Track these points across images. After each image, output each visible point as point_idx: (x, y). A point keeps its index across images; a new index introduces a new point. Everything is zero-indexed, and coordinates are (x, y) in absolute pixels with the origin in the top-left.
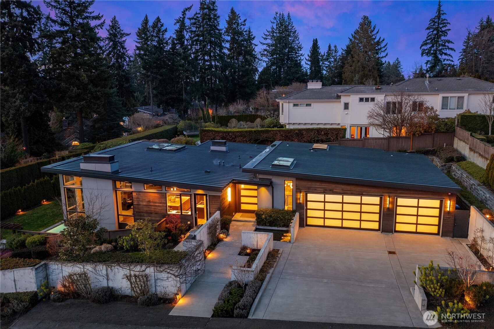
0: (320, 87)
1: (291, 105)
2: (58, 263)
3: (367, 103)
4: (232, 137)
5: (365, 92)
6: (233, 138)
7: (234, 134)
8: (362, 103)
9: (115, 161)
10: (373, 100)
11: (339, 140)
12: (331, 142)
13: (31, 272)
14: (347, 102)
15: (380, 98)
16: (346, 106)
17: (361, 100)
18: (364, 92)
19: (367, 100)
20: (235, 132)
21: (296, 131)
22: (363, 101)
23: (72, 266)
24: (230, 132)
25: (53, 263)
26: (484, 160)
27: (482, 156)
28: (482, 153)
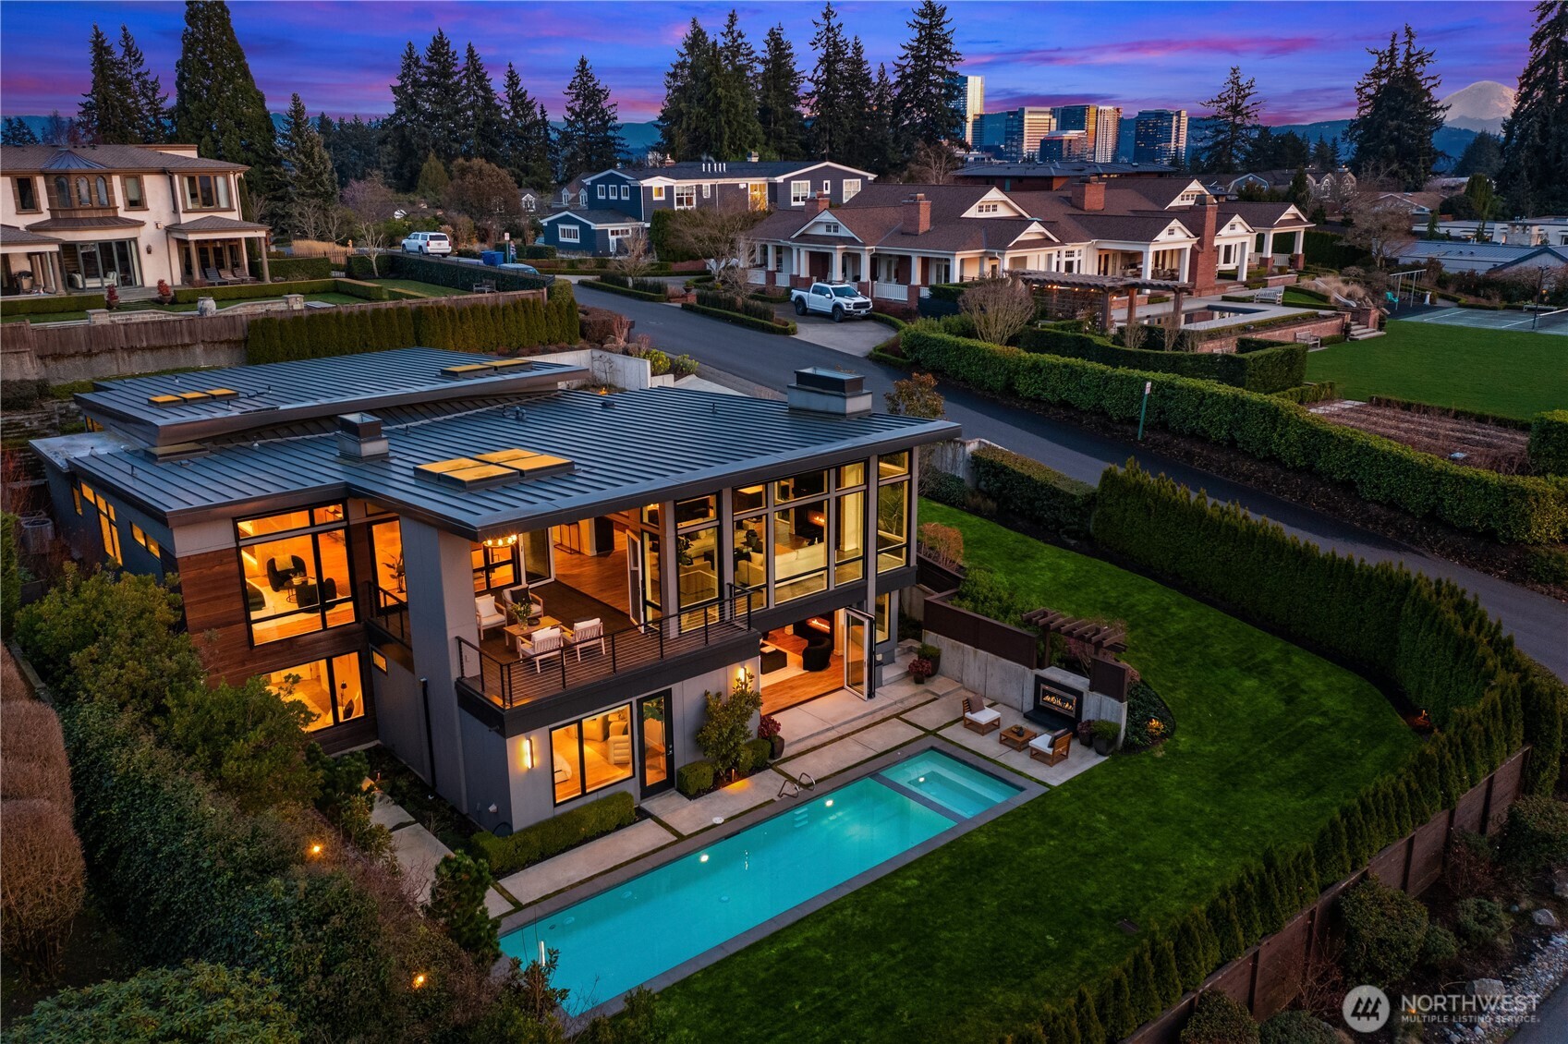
26: (165, 353)
27: (152, 349)
28: (145, 344)
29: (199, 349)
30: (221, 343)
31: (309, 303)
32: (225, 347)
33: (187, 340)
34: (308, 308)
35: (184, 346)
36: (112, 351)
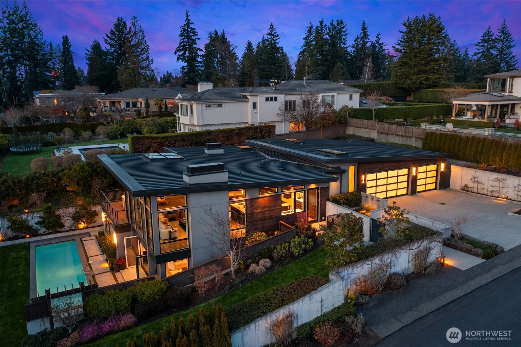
0: (211, 88)
1: (204, 106)
2: (348, 268)
3: (272, 102)
4: (170, 142)
5: (269, 92)
6: (173, 144)
7: (174, 139)
8: (267, 102)
9: (225, 170)
10: (276, 99)
11: (272, 136)
12: (265, 138)
13: (341, 284)
14: (255, 101)
15: (282, 98)
16: (255, 105)
17: (267, 99)
18: (267, 92)
19: (271, 99)
20: (175, 136)
21: (237, 131)
22: (268, 101)
23: (361, 266)
24: (170, 137)
25: (343, 269)
26: (405, 138)
27: (402, 136)
28: (400, 134)
29: (413, 139)
30: (420, 138)
31: (455, 129)
32: (421, 140)
33: (411, 136)
34: (455, 131)
35: (410, 137)
36: (392, 134)
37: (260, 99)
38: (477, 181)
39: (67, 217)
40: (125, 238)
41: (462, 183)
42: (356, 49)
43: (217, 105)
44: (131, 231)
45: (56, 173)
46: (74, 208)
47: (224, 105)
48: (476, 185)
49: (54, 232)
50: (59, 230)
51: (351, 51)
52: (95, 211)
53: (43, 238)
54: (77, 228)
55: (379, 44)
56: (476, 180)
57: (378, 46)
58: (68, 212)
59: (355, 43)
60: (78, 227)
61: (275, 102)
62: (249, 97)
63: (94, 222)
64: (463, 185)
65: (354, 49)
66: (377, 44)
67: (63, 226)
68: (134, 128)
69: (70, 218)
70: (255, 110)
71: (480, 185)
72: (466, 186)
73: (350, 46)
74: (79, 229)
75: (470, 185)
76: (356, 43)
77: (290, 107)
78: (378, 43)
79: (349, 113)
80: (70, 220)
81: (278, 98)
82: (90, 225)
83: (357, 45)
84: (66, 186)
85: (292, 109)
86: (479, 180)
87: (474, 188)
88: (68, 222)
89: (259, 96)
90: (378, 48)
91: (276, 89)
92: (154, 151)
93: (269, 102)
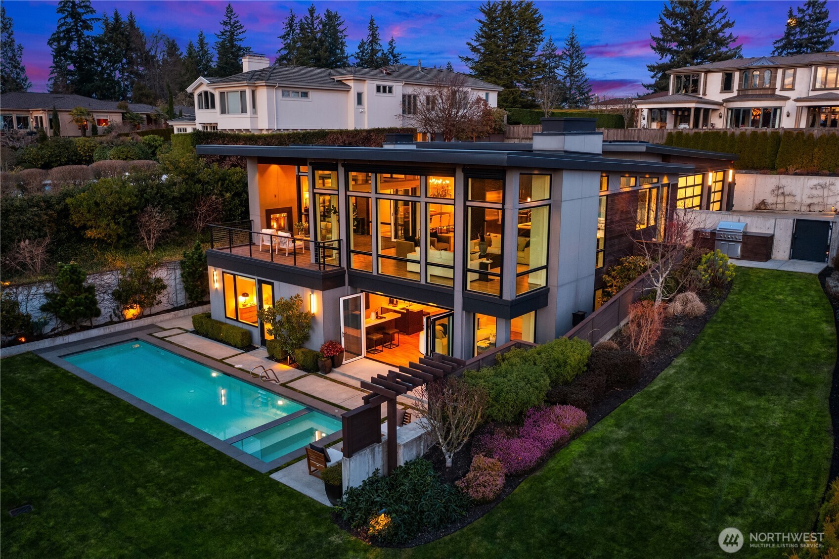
1: (280, 92)
3: (384, 94)
5: (380, 77)
8: (379, 94)
10: (391, 90)
14: (360, 91)
15: (399, 89)
16: (360, 98)
17: (378, 89)
18: (377, 77)
19: (384, 89)
22: (380, 91)
37: (368, 88)
38: (783, 193)
39: (102, 295)
40: (342, 300)
41: (756, 199)
42: (361, 60)
43: (300, 93)
44: (344, 285)
45: (53, 201)
46: (115, 273)
47: (312, 94)
48: (781, 199)
49: (79, 329)
50: (88, 324)
51: (354, 64)
52: (159, 280)
53: (60, 341)
54: (122, 319)
55: (394, 56)
56: (781, 191)
57: (392, 58)
58: (103, 283)
59: (359, 51)
60: (123, 315)
61: (390, 95)
62: (351, 83)
63: (157, 304)
64: (757, 202)
65: (359, 60)
66: (390, 56)
67: (98, 313)
68: (72, 153)
69: (107, 297)
70: (360, 106)
71: (788, 199)
72: (763, 203)
73: (352, 55)
74: (125, 320)
75: (770, 200)
76: (361, 52)
77: (409, 108)
78: (392, 53)
79: (508, 116)
80: (107, 300)
81: (394, 89)
82: (147, 312)
83: (362, 55)
84: (85, 227)
85: (412, 111)
86: (787, 190)
87: (777, 204)
88: (106, 305)
89: (367, 81)
90: (392, 61)
91: (388, 74)
92: (233, 164)
93: (381, 94)
